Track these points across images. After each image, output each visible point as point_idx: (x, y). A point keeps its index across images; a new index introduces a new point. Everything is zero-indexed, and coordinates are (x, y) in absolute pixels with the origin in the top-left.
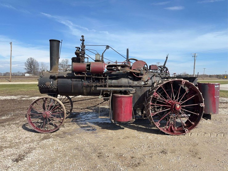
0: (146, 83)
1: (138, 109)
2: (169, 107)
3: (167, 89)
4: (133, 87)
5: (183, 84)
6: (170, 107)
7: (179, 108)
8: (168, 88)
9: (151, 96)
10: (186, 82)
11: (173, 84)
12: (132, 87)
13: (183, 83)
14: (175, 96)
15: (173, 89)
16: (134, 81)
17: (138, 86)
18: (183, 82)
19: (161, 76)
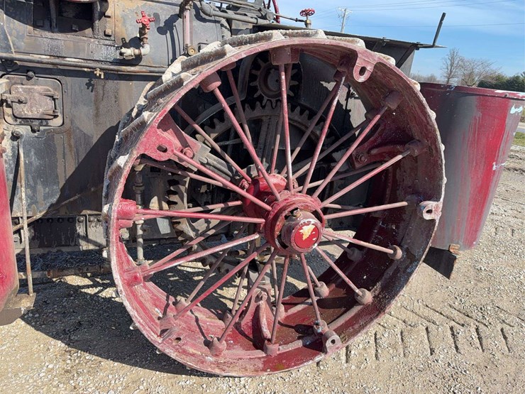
0: (129, 52)
1: (84, 212)
2: (253, 228)
3: (253, 108)
4: (35, 70)
5: (362, 79)
6: (256, 225)
7: (311, 236)
8: (260, 99)
9: (121, 161)
10: (380, 66)
11: (293, 78)
12: (28, 69)
13: (363, 71)
14: (298, 149)
15: (292, 109)
16: (35, 26)
17: (75, 72)
18: (359, 63)
19: (229, 21)
